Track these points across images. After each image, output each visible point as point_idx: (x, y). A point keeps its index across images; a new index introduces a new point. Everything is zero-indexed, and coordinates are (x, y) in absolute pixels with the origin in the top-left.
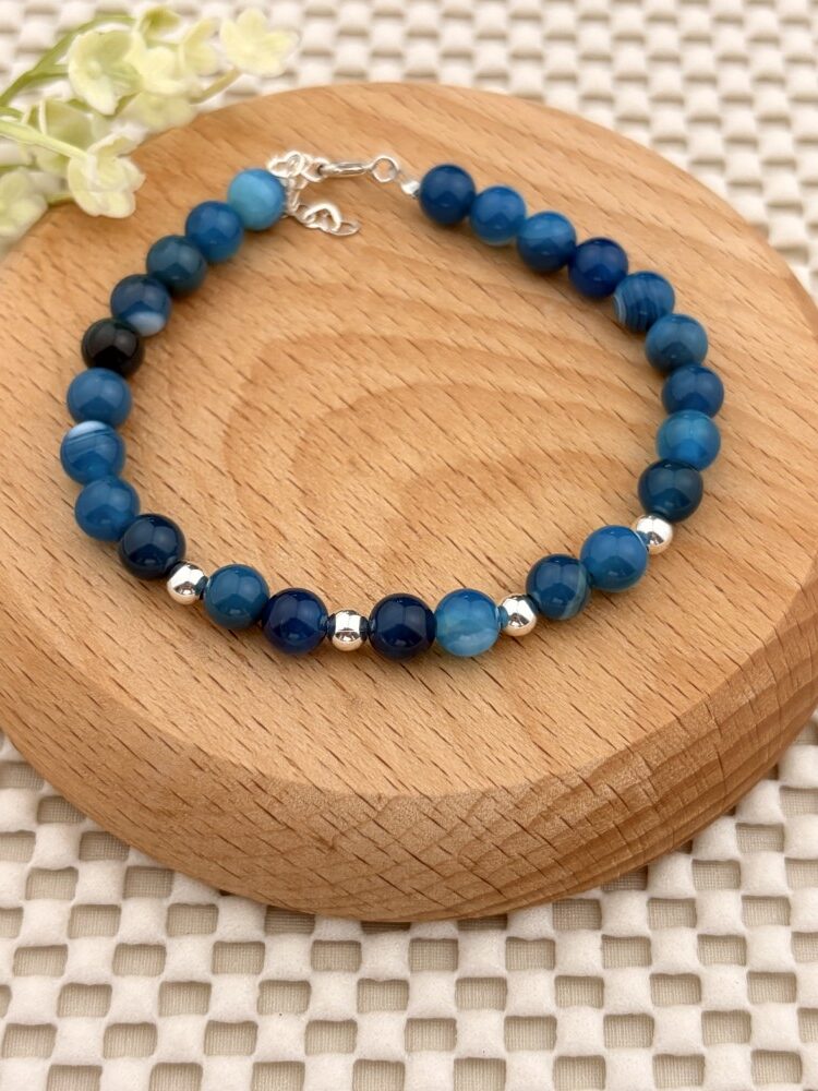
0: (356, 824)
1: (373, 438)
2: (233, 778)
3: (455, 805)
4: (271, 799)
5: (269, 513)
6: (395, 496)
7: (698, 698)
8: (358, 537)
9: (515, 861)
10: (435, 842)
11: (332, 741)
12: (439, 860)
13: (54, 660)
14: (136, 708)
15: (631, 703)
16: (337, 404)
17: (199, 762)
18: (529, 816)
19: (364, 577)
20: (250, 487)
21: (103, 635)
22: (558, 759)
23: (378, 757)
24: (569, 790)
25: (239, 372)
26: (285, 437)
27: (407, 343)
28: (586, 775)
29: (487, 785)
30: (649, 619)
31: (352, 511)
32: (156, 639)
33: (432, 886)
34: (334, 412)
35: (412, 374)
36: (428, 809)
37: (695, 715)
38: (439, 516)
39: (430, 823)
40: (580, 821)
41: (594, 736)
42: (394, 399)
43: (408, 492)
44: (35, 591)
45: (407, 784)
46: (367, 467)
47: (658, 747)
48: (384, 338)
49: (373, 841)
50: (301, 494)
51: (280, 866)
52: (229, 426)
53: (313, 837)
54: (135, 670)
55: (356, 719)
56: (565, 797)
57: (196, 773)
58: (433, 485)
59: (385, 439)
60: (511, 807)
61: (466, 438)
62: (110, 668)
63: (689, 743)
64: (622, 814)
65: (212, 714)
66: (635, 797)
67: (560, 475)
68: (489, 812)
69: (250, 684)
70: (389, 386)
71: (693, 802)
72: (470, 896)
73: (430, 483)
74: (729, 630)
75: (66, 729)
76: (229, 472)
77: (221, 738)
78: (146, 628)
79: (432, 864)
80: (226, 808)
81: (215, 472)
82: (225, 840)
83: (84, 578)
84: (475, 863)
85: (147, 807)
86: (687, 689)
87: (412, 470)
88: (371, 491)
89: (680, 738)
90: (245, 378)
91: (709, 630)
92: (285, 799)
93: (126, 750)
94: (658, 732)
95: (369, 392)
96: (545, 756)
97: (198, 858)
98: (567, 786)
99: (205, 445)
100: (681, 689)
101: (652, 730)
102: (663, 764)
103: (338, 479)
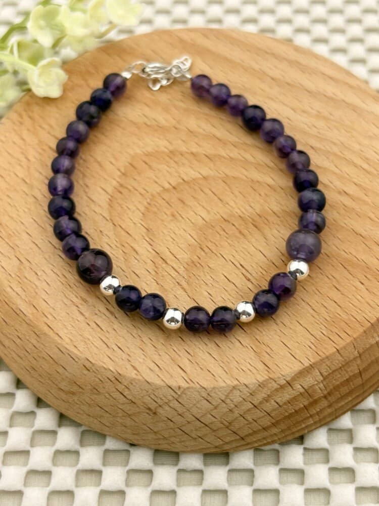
0: (167, 401)
1: (184, 203)
2: (105, 375)
3: (219, 393)
4: (124, 387)
5: (129, 240)
6: (194, 232)
7: (349, 340)
8: (174, 253)
9: (250, 423)
10: (208, 412)
11: (156, 358)
12: (210, 421)
13: (18, 313)
14: (57, 338)
15: (313, 341)
16: (167, 186)
17: (88, 367)
18: (258, 400)
19: (176, 273)
20: (120, 226)
21: (41, 300)
22: (273, 370)
23: (180, 367)
24: (279, 386)
25: (119, 170)
26: (139, 202)
27: (204, 156)
28: (288, 379)
29: (236, 382)
30: (323, 298)
31: (172, 240)
32: (68, 303)
33: (206, 434)
34: (165, 189)
35: (205, 171)
36: (205, 395)
37: (347, 348)
38: (217, 243)
39: (205, 401)
40: (285, 404)
41: (293, 359)
42: (196, 184)
43: (202, 231)
44: (10, 278)
45: (194, 381)
46: (180, 218)
47: (327, 365)
48: (192, 153)
49: (176, 410)
50: (145, 231)
51: (128, 422)
52: (112, 196)
53: (144, 407)
54: (58, 319)
55: (169, 346)
56: (277, 390)
57: (86, 372)
58: (214, 227)
59: (190, 204)
60: (248, 394)
61: (232, 204)
62: (44, 317)
63: (344, 363)
64: (308, 399)
65: (95, 342)
66: (314, 391)
67: (279, 223)
68: (236, 397)
69: (115, 327)
70: (193, 177)
71: (346, 394)
72: (227, 441)
73: (212, 226)
74: (366, 304)
75: (22, 348)
76: (111, 219)
77: (99, 355)
78: (64, 297)
79: (207, 423)
80: (101, 391)
81: (104, 219)
82: (101, 408)
83: (35, 272)
84: (229, 423)
85: (62, 390)
86: (343, 335)
87: (203, 219)
88: (182, 229)
89: (338, 361)
90: (121, 172)
91: (355, 304)
92: (131, 387)
93: (52, 360)
94: (327, 357)
95: (183, 180)
96: (266, 368)
97: (87, 416)
98: (278, 384)
99: (100, 206)
100: (340, 335)
101: (324, 356)
102: (329, 374)
103: (165, 223)
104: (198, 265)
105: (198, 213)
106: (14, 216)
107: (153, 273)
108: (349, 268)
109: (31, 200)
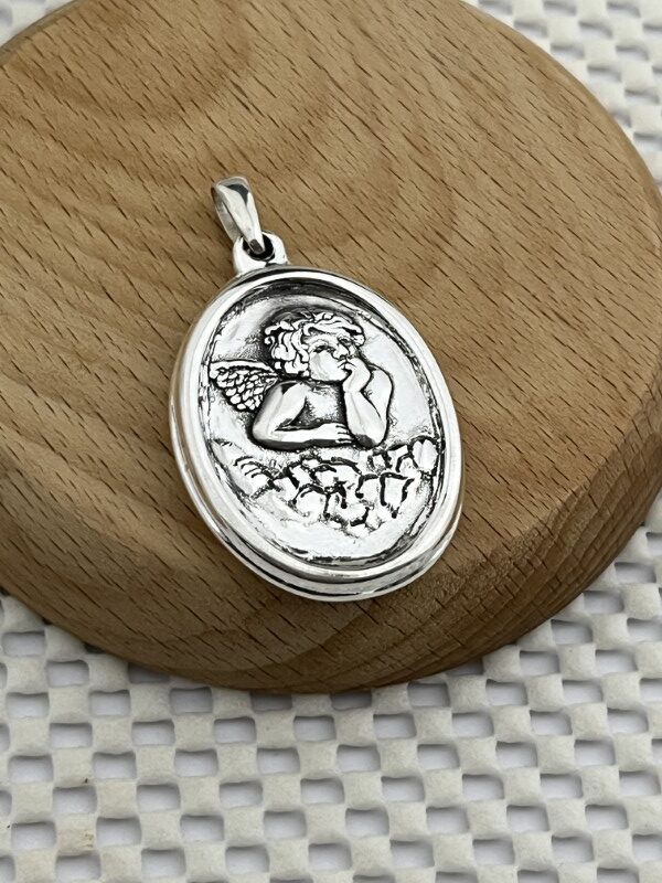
104: (312, 113)
105: (312, 191)
106: (601, 206)
107: (379, 106)
108: (83, 92)
109: (580, 231)
